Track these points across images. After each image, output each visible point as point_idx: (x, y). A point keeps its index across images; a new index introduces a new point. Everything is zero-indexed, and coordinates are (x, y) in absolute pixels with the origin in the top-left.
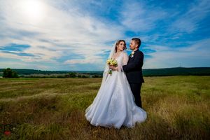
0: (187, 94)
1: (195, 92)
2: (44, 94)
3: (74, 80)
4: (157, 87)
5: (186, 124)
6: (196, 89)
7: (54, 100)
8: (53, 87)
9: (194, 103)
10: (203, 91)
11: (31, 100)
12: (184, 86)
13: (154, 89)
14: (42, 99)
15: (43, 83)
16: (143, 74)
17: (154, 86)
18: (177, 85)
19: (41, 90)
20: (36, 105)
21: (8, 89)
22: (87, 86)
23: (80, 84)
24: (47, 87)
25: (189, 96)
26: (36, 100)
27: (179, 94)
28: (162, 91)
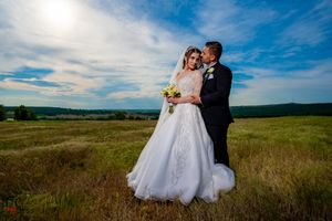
0: (310, 144)
1: (324, 140)
2: (68, 143)
3: (120, 123)
4: (256, 133)
5: (316, 198)
6: (325, 136)
7: (83, 153)
8: (87, 133)
9: (326, 158)
11: (45, 153)
12: (305, 131)
13: (251, 136)
14: (63, 152)
16: (233, 115)
17: (250, 132)
18: (290, 129)
19: (65, 137)
20: (52, 162)
21: (15, 136)
22: (140, 131)
23: (129, 129)
24: (77, 134)
25: (313, 146)
26: (53, 152)
27: (295, 143)
28: (265, 139)
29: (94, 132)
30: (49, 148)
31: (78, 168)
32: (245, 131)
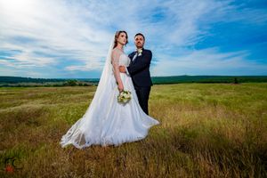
0: (192, 101)
1: (200, 98)
2: (25, 106)
3: (71, 88)
4: (164, 94)
6: (200, 96)
8: (44, 97)
9: (199, 109)
10: (207, 97)
12: (190, 93)
13: (160, 97)
14: (20, 113)
15: (31, 92)
18: (182, 92)
19: (24, 101)
20: (10, 121)
22: (86, 94)
23: (78, 93)
24: (33, 98)
27: (185, 100)
28: (168, 98)
29: (49, 96)
30: (7, 110)
31: (32, 125)
32: (157, 94)
